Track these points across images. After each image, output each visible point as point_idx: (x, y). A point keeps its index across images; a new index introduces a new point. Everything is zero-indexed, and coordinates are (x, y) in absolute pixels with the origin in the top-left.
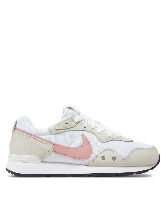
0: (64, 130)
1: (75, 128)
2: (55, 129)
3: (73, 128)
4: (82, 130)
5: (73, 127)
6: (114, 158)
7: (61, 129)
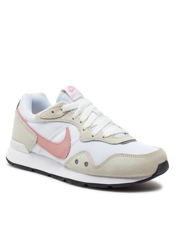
0: (49, 120)
1: (61, 118)
2: (41, 117)
3: (59, 119)
4: (69, 122)
5: (60, 117)
6: (86, 164)
7: (45, 118)
